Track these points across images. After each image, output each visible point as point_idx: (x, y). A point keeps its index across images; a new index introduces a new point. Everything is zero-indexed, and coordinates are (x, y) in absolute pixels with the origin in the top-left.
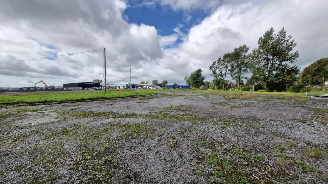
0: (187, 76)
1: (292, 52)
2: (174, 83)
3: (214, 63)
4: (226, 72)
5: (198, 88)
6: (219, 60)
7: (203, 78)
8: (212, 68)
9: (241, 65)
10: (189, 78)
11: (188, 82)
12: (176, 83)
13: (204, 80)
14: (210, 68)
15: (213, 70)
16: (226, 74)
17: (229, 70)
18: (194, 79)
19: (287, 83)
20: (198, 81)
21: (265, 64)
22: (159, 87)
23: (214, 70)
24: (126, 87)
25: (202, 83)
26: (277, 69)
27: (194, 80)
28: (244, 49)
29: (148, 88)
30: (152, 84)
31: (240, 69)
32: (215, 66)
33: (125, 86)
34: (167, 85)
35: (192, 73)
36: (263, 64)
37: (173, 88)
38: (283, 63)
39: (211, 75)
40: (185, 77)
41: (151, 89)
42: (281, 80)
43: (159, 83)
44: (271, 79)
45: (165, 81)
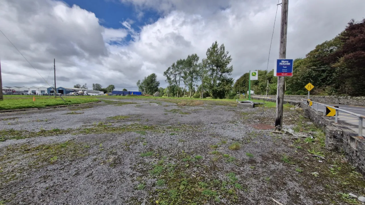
0: (139, 81)
1: (229, 66)
2: (123, 89)
3: (169, 68)
4: (180, 79)
5: (152, 95)
6: (173, 66)
7: (158, 84)
8: (167, 74)
9: (192, 73)
10: (142, 84)
11: (141, 87)
12: (126, 89)
13: (158, 86)
14: (165, 73)
15: (167, 76)
16: (180, 81)
17: (182, 77)
18: (148, 84)
19: (226, 91)
20: (153, 87)
21: (211, 74)
22: (102, 93)
23: (169, 76)
24: (46, 92)
25: (157, 90)
26: (219, 79)
27: (147, 86)
28: (195, 57)
29: (86, 94)
30: (92, 89)
31: (192, 77)
32: (169, 72)
33: (44, 91)
34: (114, 90)
35: (145, 77)
36: (209, 73)
37: (122, 95)
38: (223, 74)
39: (166, 81)
40: (137, 81)
41: (91, 95)
42: (222, 88)
43: (102, 88)
44: (215, 88)
45: (111, 85)
